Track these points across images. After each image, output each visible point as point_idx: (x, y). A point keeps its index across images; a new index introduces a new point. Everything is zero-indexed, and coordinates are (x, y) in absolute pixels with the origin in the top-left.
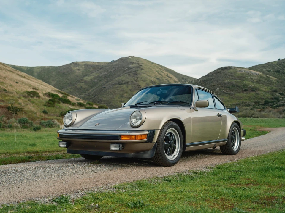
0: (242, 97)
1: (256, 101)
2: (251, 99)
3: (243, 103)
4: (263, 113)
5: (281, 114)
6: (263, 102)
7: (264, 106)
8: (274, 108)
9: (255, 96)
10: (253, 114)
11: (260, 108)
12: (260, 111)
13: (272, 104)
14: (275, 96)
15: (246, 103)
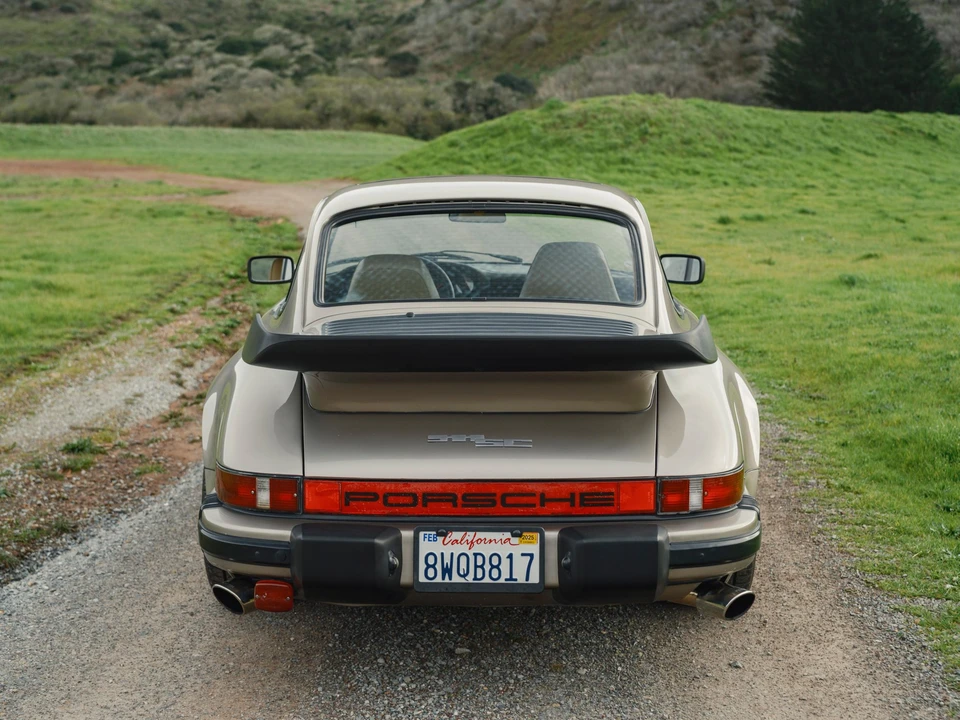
0: (20, 36)
1: (80, 51)
2: (61, 44)
3: (27, 57)
4: (114, 104)
5: (180, 106)
6: (108, 58)
7: (113, 72)
8: (154, 82)
9: (75, 33)
10: (73, 107)
11: (96, 83)
12: (100, 94)
13: (144, 66)
14: (154, 33)
15: (40, 59)
